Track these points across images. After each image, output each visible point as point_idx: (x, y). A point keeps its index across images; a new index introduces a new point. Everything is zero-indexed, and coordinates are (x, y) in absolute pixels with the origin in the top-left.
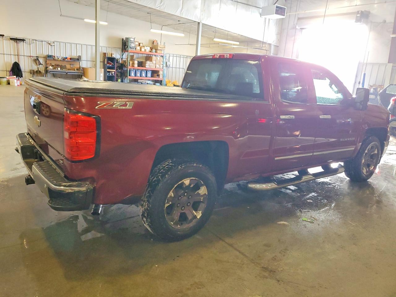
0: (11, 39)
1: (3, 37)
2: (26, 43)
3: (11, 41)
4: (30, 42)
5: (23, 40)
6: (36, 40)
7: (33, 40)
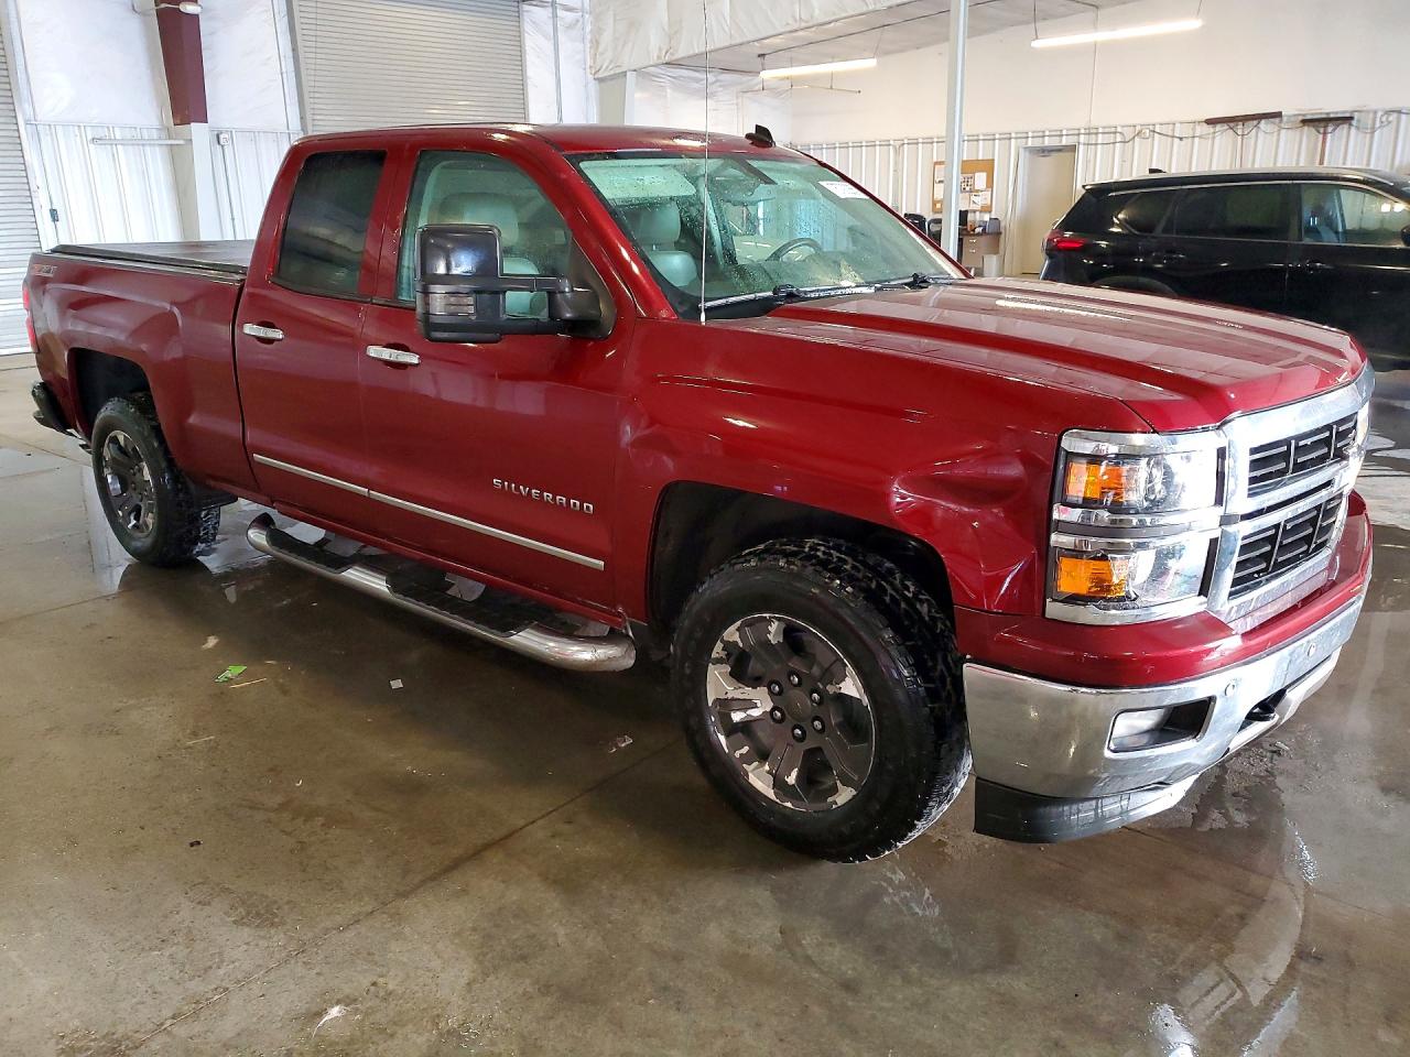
0: (1305, 122)
1: (1281, 121)
2: (1358, 128)
3: (1306, 128)
4: (1374, 123)
5: (1348, 120)
6: (1400, 112)
7: (1389, 112)
